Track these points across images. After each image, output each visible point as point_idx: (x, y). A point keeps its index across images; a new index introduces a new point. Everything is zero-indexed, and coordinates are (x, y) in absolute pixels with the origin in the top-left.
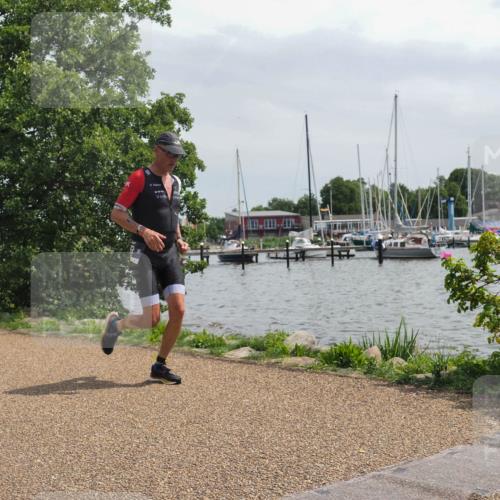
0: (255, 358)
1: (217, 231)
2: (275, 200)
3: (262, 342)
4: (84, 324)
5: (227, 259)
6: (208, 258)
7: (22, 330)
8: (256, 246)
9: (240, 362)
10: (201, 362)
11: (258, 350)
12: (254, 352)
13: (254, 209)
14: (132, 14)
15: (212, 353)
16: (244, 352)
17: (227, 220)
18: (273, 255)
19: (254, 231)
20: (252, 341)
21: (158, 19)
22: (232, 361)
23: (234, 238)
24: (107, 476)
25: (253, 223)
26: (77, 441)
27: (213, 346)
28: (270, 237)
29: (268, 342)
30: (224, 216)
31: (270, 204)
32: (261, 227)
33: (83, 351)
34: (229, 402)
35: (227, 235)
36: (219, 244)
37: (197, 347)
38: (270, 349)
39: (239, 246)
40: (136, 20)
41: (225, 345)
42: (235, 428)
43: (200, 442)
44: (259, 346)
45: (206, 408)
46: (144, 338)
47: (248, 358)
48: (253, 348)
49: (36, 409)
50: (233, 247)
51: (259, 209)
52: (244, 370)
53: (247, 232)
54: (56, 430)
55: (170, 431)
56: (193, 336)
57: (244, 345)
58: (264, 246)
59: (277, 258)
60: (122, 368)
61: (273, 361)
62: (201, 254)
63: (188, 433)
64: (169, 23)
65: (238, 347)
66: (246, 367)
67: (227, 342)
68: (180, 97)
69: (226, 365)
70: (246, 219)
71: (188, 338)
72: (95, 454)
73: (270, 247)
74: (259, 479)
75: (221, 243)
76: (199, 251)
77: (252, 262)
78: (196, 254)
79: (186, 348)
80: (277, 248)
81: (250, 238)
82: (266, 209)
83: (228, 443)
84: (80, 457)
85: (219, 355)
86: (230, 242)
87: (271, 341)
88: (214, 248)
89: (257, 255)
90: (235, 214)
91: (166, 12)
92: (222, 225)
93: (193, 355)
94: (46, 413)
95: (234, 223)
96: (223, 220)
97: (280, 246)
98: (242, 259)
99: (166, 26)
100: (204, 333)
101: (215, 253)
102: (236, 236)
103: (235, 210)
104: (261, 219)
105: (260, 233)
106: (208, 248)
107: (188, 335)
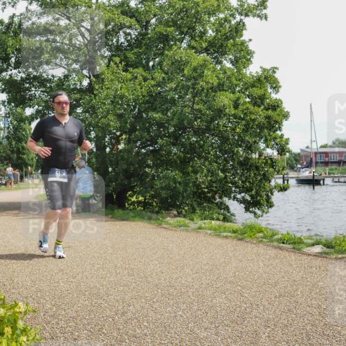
0: (327, 253)
1: (294, 162)
2: (337, 140)
3: (331, 242)
4: (205, 223)
5: (303, 182)
6: (288, 180)
7: (164, 226)
8: (323, 173)
9: (315, 256)
10: (287, 254)
11: (328, 247)
12: (325, 249)
13: (322, 147)
14: (241, 14)
15: (294, 248)
16: (318, 249)
17: (301, 154)
18: (336, 180)
19: (322, 163)
20: (324, 241)
21: (259, 16)
22: (309, 255)
23: (307, 167)
24: (226, 328)
25: (321, 157)
26: (204, 302)
27: (294, 243)
28: (334, 167)
29: (336, 243)
30: (299, 151)
31: (334, 143)
32: (327, 159)
33: (204, 242)
34: (308, 283)
35: (302, 165)
36: (296, 171)
37: (283, 243)
38: (337, 248)
39: (310, 172)
40: (243, 17)
41: (303, 243)
42: (314, 302)
43: (289, 310)
44: (328, 245)
45: (292, 286)
46: (246, 235)
47: (321, 253)
48: (324, 246)
49: (177, 278)
50: (306, 174)
51: (325, 146)
52: (318, 262)
53: (317, 163)
54: (190, 294)
55: (268, 301)
56: (280, 236)
57: (317, 243)
58: (329, 173)
59: (339, 182)
60: (231, 255)
61: (340, 256)
62: (283, 178)
63: (280, 303)
64: (266, 18)
65: (313, 245)
66: (320, 259)
67: (305, 241)
68: (274, 70)
69: (305, 257)
70: (316, 153)
71: (276, 237)
72: (217, 312)
73: (334, 174)
74: (334, 341)
75: (298, 170)
76: (282, 176)
77: (320, 184)
78: (280, 178)
79: (275, 244)
80: (339, 175)
81: (318, 168)
82: (331, 147)
83: (309, 313)
84: (207, 313)
85: (299, 250)
86: (304, 170)
87: (338, 242)
88: (292, 174)
89: (324, 180)
90: (308, 150)
91: (264, 11)
92: (298, 158)
93: (280, 248)
94: (183, 282)
95: (306, 156)
96: (299, 154)
97: (341, 173)
98: (313, 182)
99: (264, 20)
100: (288, 234)
101: (293, 178)
102: (309, 166)
103: (307, 147)
104: (326, 154)
105: (326, 164)
106: (287, 174)
107: (276, 234)
